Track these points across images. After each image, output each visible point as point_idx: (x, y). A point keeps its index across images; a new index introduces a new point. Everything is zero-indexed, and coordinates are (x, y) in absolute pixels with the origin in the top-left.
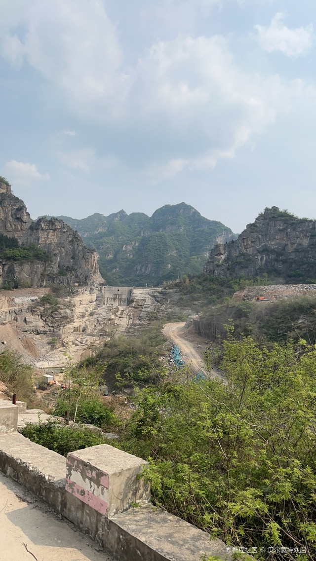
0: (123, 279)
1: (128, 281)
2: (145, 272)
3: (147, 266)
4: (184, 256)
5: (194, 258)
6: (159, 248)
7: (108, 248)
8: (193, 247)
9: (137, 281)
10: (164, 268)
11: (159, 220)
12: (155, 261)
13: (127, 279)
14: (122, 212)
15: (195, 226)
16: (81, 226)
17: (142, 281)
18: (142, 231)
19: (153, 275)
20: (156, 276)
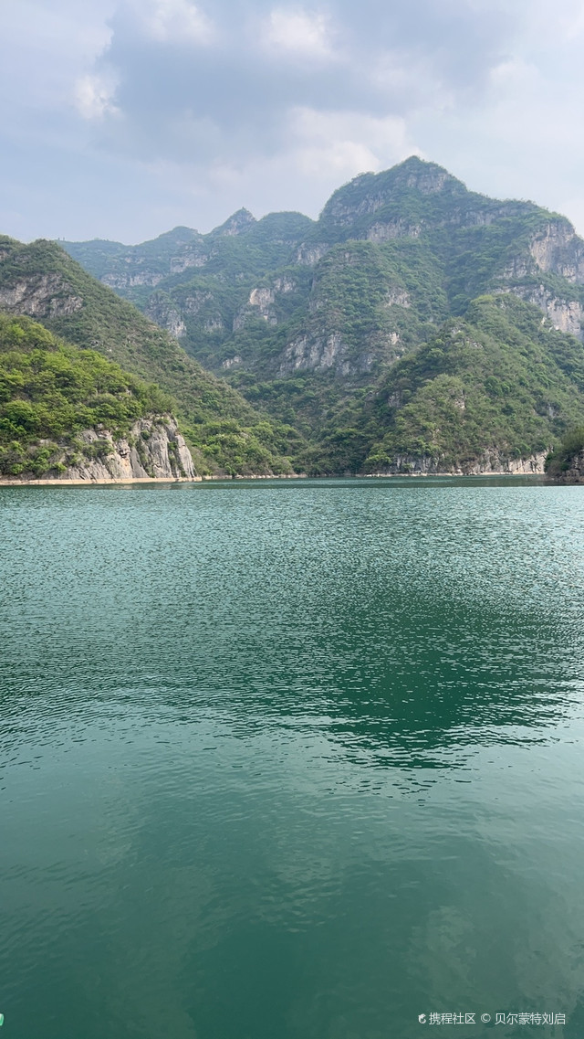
0: (255, 388)
1: (269, 391)
2: (318, 364)
3: (325, 344)
4: (435, 308)
5: (486, 303)
6: (357, 284)
7: (208, 304)
8: (454, 282)
9: (299, 391)
10: (379, 347)
11: (344, 217)
12: (349, 324)
13: (267, 385)
14: (242, 214)
15: (453, 221)
16: (141, 260)
17: (314, 390)
18: (300, 251)
19: (346, 370)
20: (355, 370)
